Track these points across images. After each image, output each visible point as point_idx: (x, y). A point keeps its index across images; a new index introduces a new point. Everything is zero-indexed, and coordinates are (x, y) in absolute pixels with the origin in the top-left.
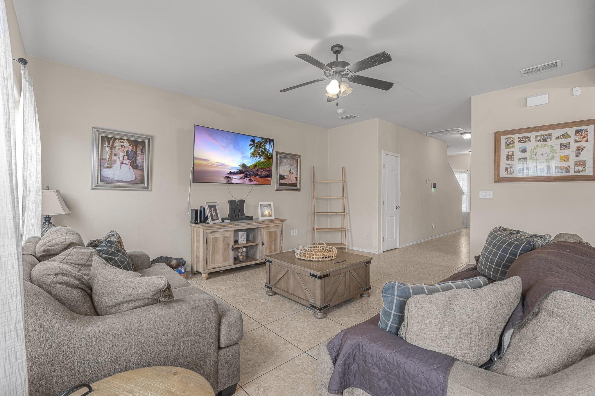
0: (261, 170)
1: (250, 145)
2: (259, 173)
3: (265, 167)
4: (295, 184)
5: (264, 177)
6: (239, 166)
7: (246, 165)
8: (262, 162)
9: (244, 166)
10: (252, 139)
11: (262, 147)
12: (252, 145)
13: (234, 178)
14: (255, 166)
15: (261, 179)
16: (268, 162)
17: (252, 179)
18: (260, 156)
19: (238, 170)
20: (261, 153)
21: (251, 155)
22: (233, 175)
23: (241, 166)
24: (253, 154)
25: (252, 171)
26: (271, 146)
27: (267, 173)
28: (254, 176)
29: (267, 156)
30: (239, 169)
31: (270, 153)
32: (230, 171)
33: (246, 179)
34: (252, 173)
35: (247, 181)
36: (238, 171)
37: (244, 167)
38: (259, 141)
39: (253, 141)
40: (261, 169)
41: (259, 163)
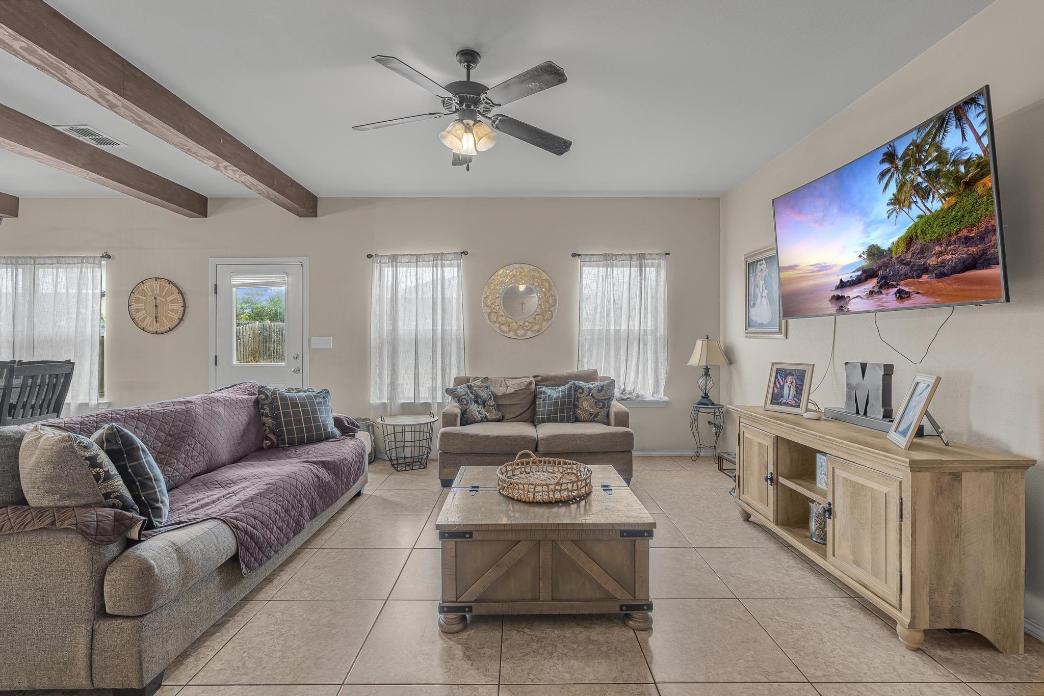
0: (938, 248)
1: (883, 175)
2: (932, 261)
3: (954, 227)
5: (954, 271)
6: (860, 256)
7: (878, 248)
8: (937, 215)
9: (874, 252)
10: (885, 154)
11: (926, 158)
12: (889, 170)
13: (852, 296)
14: (911, 238)
15: (940, 284)
16: (968, 201)
17: (907, 289)
18: (925, 194)
19: (858, 270)
20: (927, 181)
21: (891, 207)
22: (848, 289)
23: (865, 256)
24: (897, 202)
25: (901, 262)
26: (967, 127)
27: (963, 252)
28: (913, 277)
29: (958, 179)
30: (860, 266)
31: (967, 163)
32: (841, 280)
33: (887, 294)
34: (904, 269)
35: (889, 298)
36: (860, 273)
37: (874, 255)
38: (913, 143)
39: (890, 157)
40: (938, 241)
41: (926, 222)
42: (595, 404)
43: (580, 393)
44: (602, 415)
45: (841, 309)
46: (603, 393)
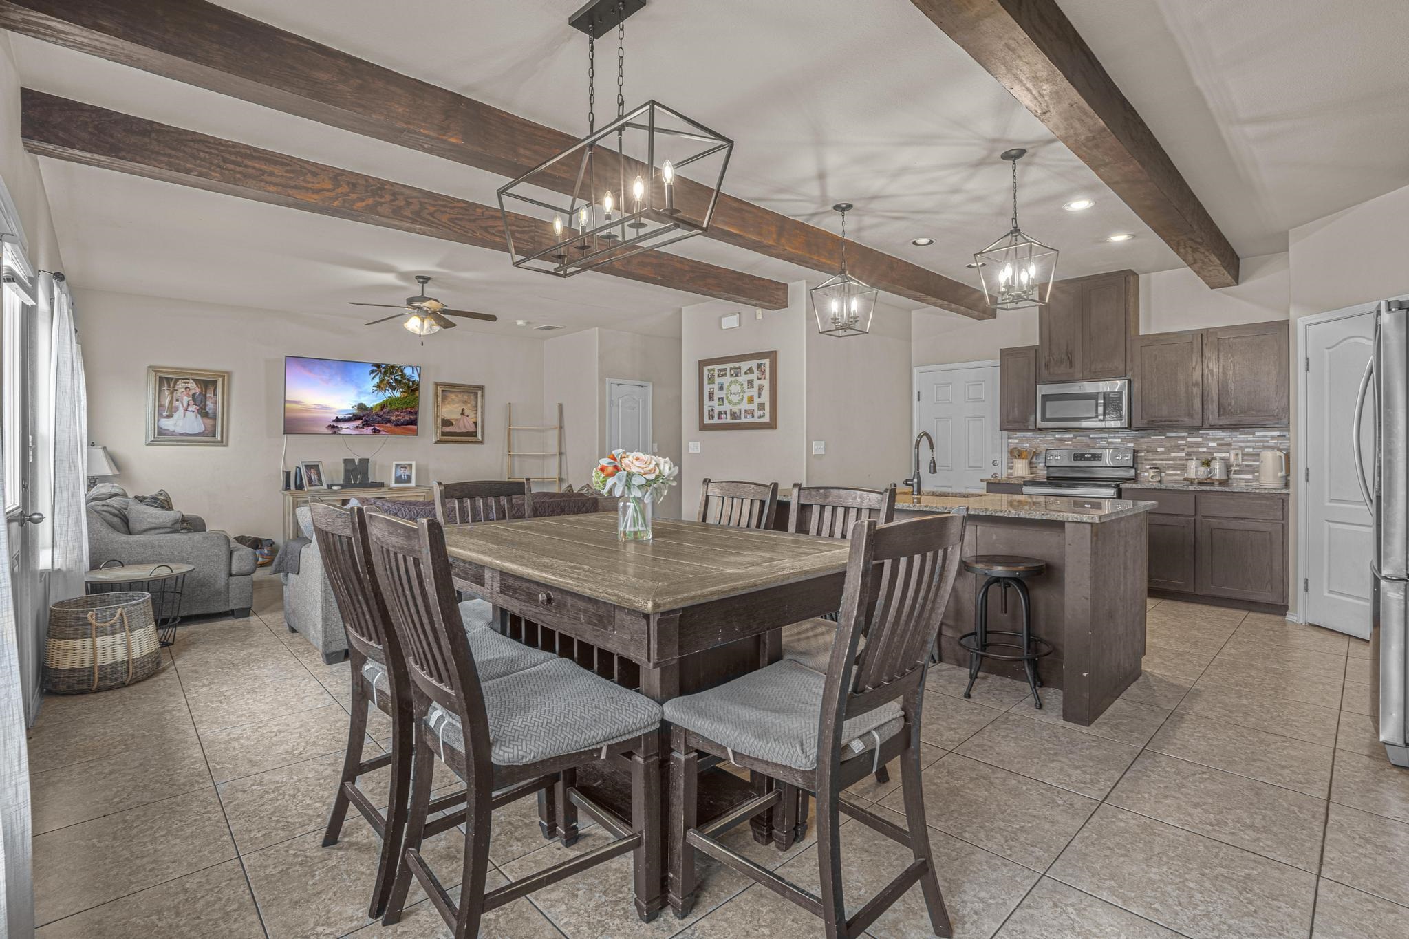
0: (396, 413)
1: (372, 372)
2: (393, 418)
3: (405, 406)
4: (472, 432)
5: (403, 424)
6: (353, 407)
7: (365, 406)
8: (398, 399)
9: (361, 406)
12: (376, 371)
14: (384, 405)
15: (396, 429)
16: (412, 397)
18: (393, 388)
20: (395, 383)
21: (375, 388)
23: (356, 408)
24: (378, 386)
25: (377, 415)
27: (408, 417)
28: (382, 423)
29: (409, 387)
30: (352, 412)
31: (413, 382)
34: (378, 419)
35: (369, 430)
36: (351, 415)
37: (362, 408)
40: (397, 410)
41: (392, 401)
45: (335, 433)
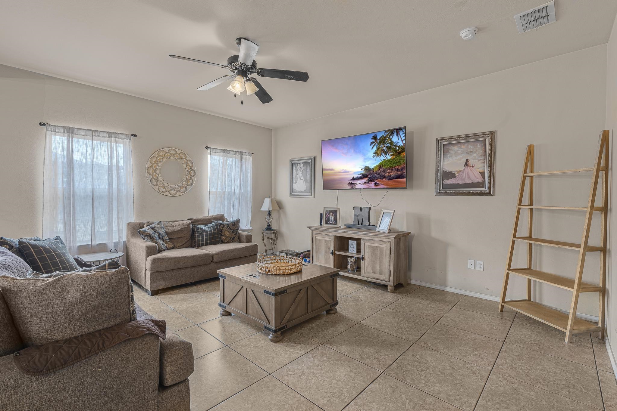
0: (389, 171)
1: (372, 143)
2: (387, 174)
3: (394, 165)
5: (393, 178)
6: (362, 169)
7: (369, 168)
8: (389, 160)
9: (367, 169)
10: (373, 137)
11: (387, 142)
12: (374, 142)
13: (357, 183)
14: (381, 166)
15: (389, 182)
16: (398, 158)
17: (378, 183)
18: (386, 153)
19: (360, 174)
20: (387, 149)
21: (374, 155)
22: (356, 180)
23: (364, 170)
24: (376, 153)
25: (377, 173)
26: (399, 136)
27: (397, 173)
28: (380, 179)
29: (396, 151)
30: (361, 173)
31: (399, 147)
32: (353, 177)
33: (371, 184)
34: (377, 176)
35: (372, 185)
36: (361, 175)
37: (367, 170)
38: (383, 136)
39: (375, 138)
40: (389, 168)
41: (386, 162)
42: (232, 232)
43: (222, 227)
44: (236, 238)
45: (352, 188)
46: (235, 226)
